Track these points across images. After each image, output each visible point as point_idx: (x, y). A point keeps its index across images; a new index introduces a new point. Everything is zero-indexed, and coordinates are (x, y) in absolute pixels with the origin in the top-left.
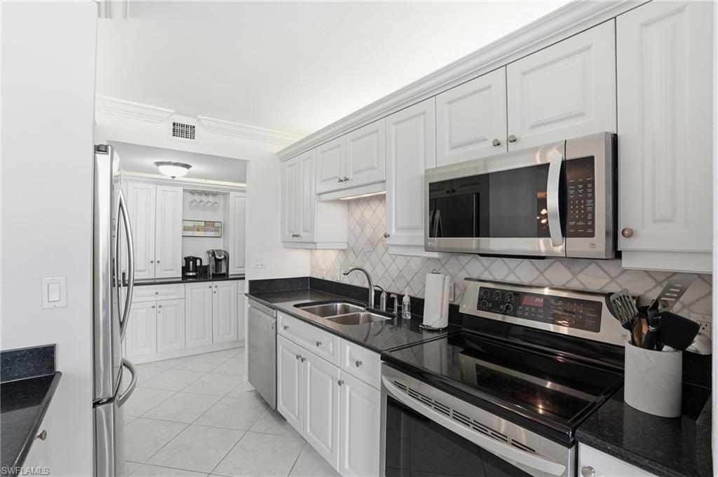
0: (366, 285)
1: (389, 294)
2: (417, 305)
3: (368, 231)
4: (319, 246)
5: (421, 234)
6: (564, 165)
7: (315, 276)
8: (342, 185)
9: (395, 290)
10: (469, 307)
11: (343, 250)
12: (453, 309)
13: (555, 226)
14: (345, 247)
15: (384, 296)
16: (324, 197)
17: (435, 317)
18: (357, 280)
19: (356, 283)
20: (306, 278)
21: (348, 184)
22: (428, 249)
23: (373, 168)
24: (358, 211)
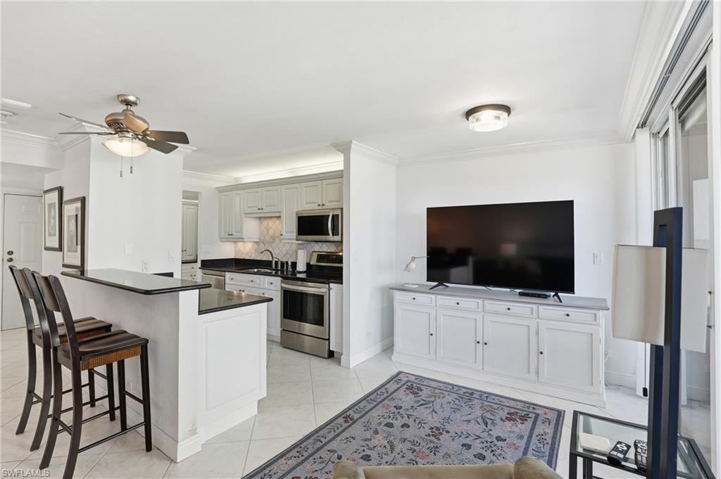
0: (271, 259)
1: (281, 262)
2: (294, 265)
3: (271, 232)
4: (245, 240)
5: (294, 235)
6: (333, 215)
7: (237, 257)
8: (259, 211)
9: (284, 260)
10: (313, 262)
11: (257, 242)
12: (308, 264)
13: (330, 232)
14: (258, 240)
15: (279, 262)
16: (248, 215)
17: (301, 267)
18: (266, 257)
19: (265, 259)
20: (232, 259)
21: (262, 211)
22: (297, 240)
23: (275, 206)
24: (265, 223)
